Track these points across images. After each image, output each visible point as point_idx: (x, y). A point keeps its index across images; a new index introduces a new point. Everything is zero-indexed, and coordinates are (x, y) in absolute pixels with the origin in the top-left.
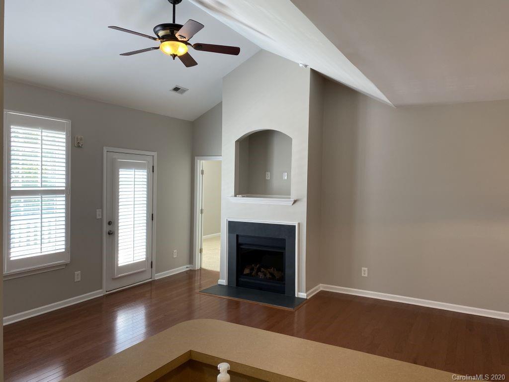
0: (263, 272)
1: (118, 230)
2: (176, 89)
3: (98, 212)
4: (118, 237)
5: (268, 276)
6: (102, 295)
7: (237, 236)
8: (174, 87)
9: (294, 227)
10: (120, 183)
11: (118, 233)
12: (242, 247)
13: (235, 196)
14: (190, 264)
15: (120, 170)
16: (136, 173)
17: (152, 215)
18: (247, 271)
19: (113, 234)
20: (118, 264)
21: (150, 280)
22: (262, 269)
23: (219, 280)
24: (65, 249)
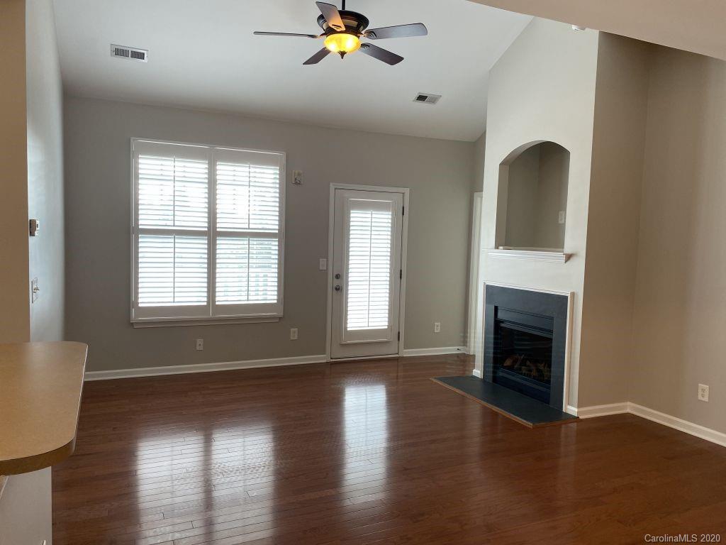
0: (528, 366)
1: (347, 285)
2: (422, 98)
3: (322, 261)
4: (347, 294)
5: (534, 373)
6: (325, 361)
7: (496, 308)
8: (417, 95)
9: (566, 298)
10: (351, 228)
11: (347, 290)
12: (502, 325)
13: (497, 247)
14: (463, 346)
15: (351, 211)
16: (374, 216)
17: (401, 271)
18: (508, 363)
19: (340, 290)
20: (346, 328)
21: (397, 355)
22: (528, 363)
23: (474, 370)
24: (277, 300)
